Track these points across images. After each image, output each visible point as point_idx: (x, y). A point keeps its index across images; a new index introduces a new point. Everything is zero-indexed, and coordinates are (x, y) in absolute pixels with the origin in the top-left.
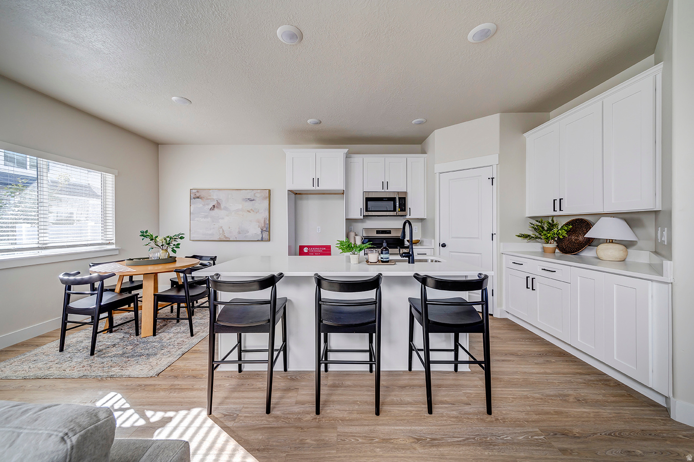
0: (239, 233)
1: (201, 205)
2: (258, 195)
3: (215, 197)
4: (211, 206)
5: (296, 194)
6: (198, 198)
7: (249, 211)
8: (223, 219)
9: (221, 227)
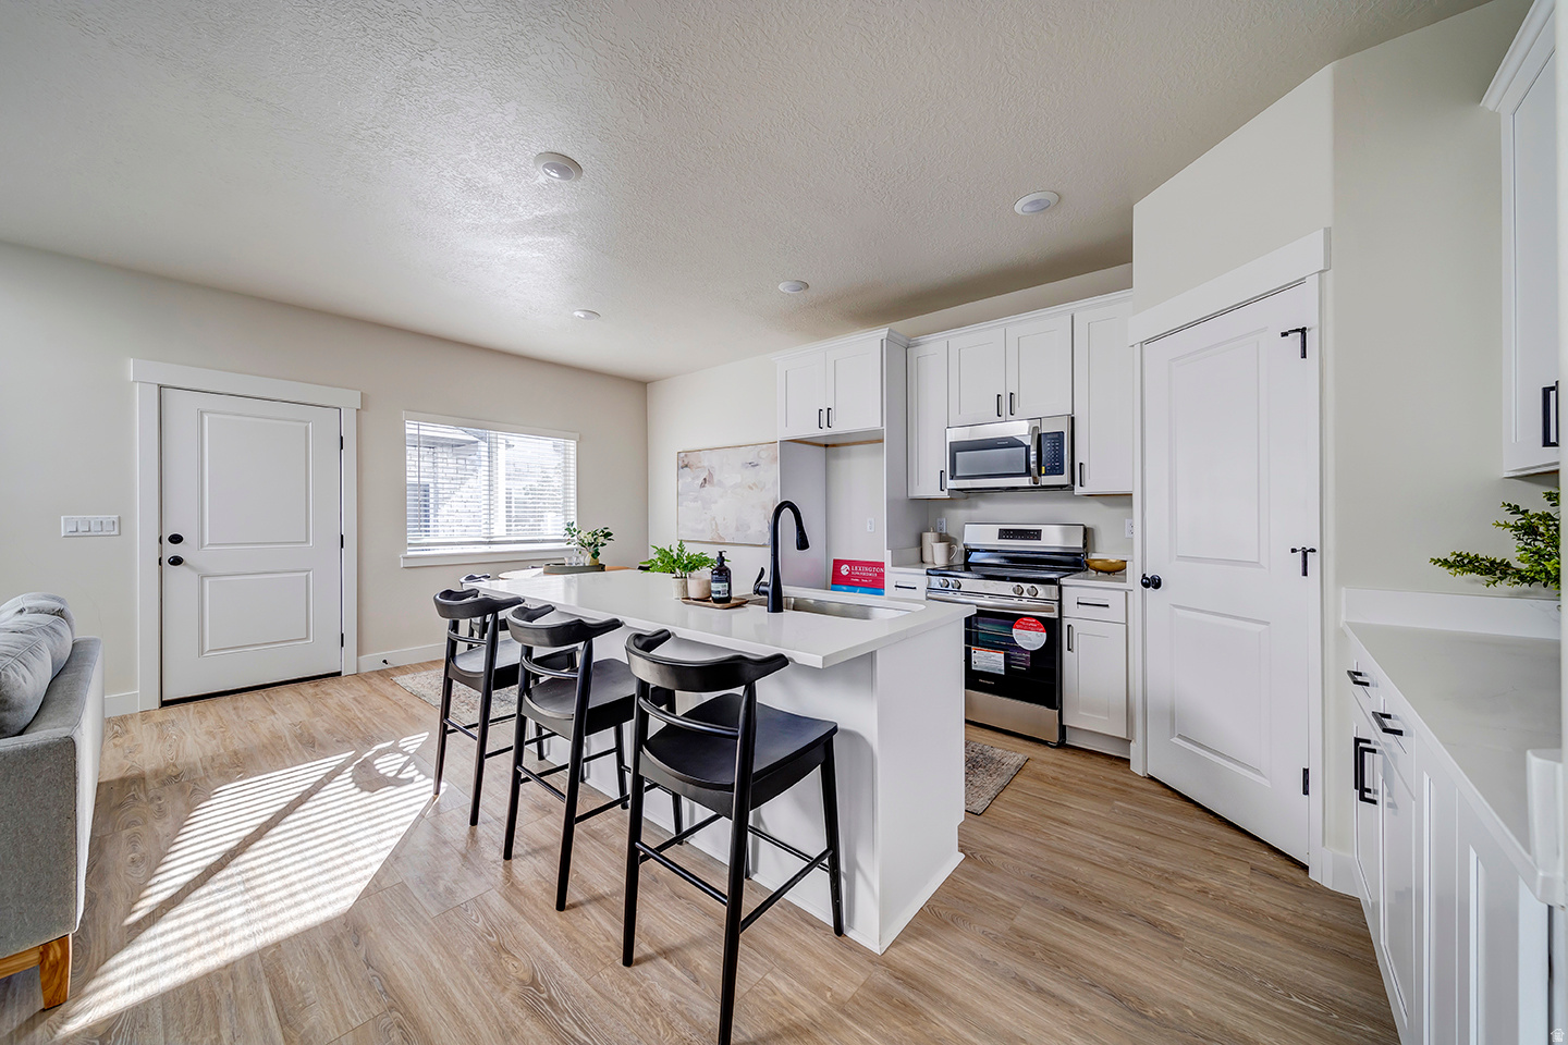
0: (737, 529)
1: (690, 479)
2: (764, 454)
3: (706, 464)
4: (701, 480)
5: (826, 446)
6: (686, 466)
7: (751, 488)
8: (716, 502)
9: (714, 518)
